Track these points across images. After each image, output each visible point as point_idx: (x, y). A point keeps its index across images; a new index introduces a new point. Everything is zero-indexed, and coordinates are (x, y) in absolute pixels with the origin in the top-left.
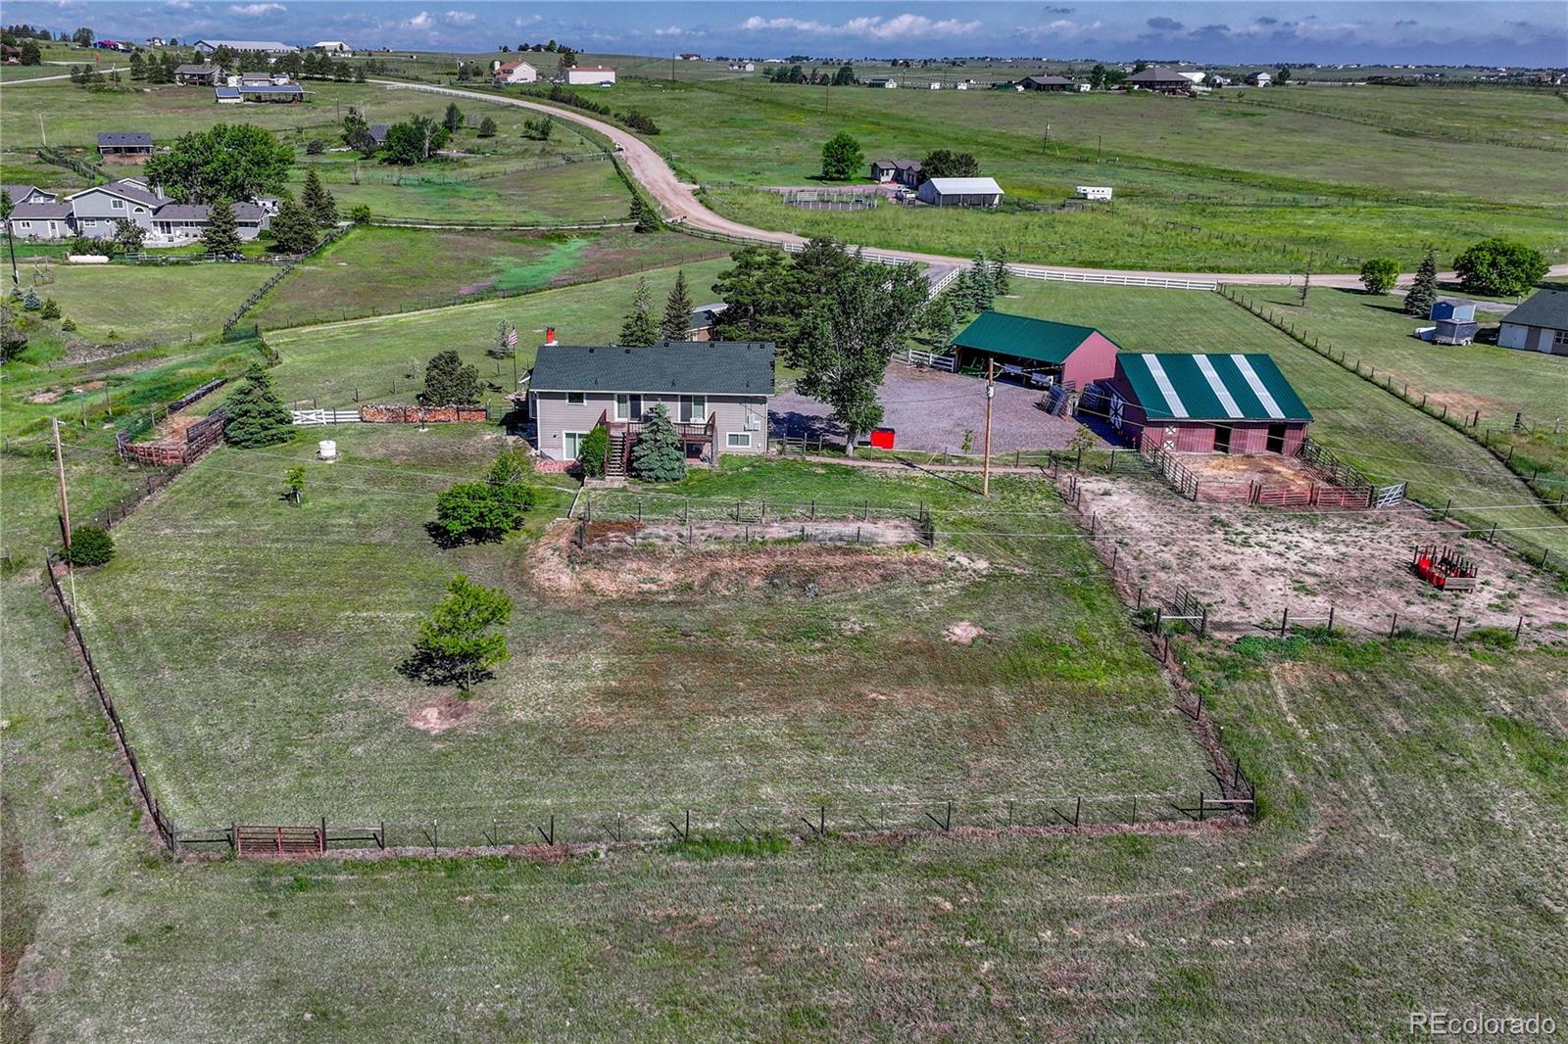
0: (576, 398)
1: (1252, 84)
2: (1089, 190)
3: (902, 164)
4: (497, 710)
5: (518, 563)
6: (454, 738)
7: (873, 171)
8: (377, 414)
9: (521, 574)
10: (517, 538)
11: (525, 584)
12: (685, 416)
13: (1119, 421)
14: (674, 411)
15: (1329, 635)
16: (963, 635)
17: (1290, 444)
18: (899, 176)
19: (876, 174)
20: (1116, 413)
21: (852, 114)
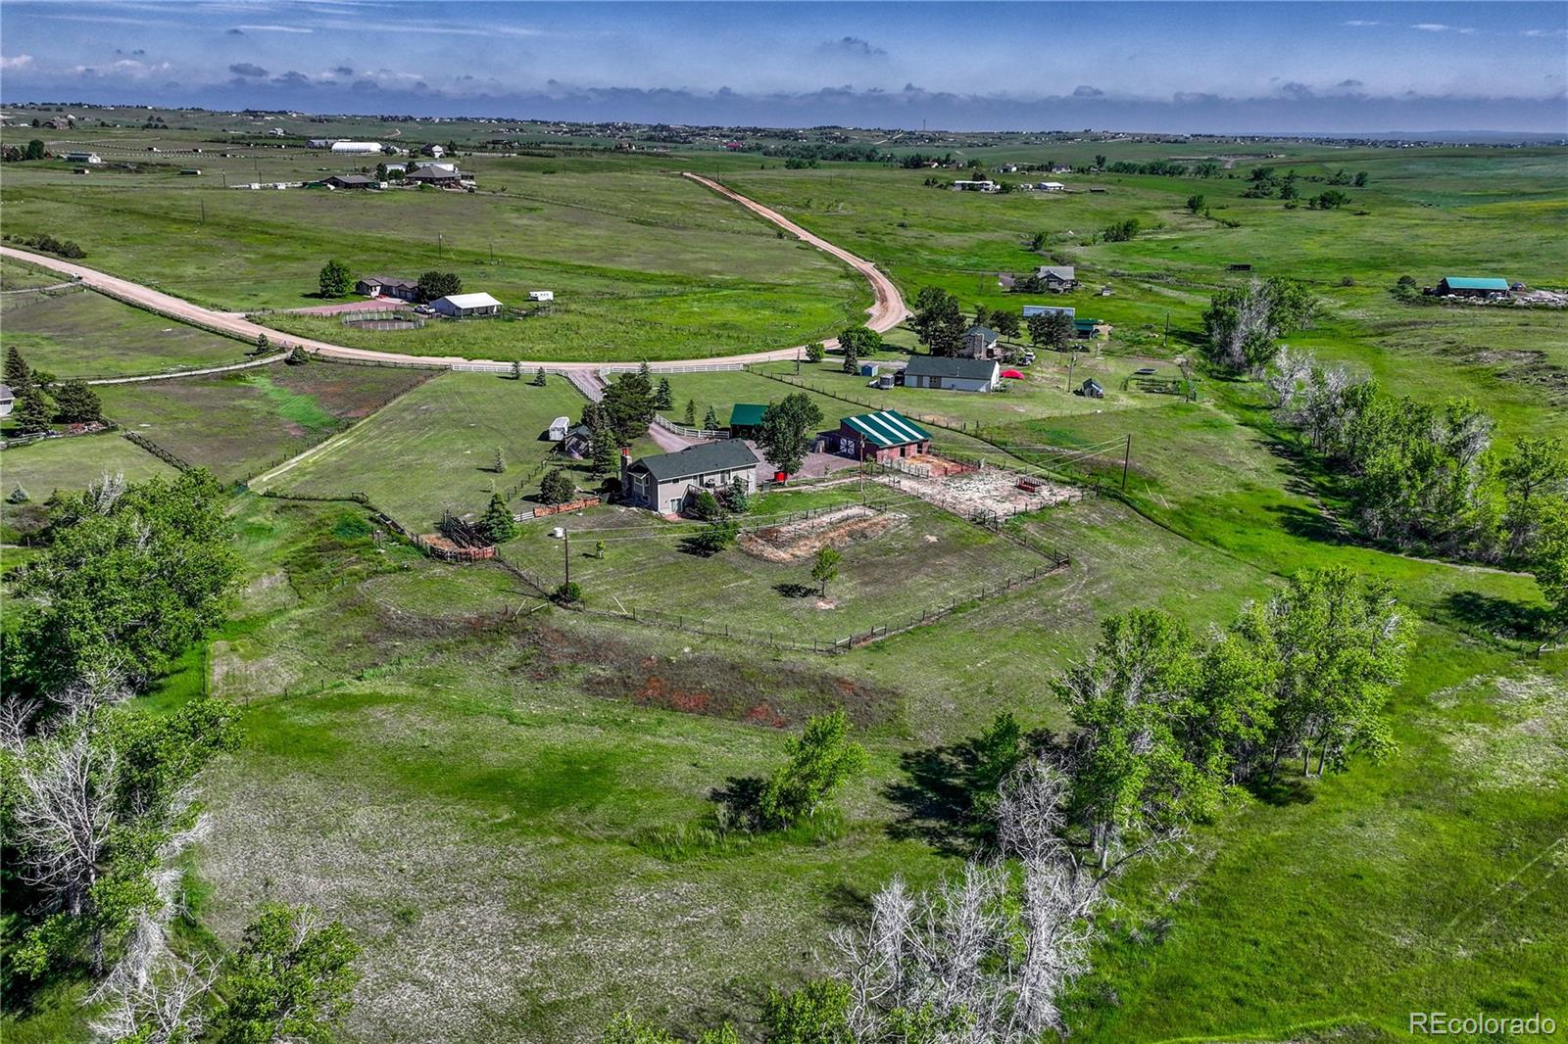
0: (676, 481)
1: (429, 155)
2: (539, 294)
3: (385, 281)
4: (839, 598)
5: (749, 555)
6: (842, 608)
7: (357, 287)
8: (542, 511)
9: (759, 558)
10: (729, 546)
11: (767, 560)
12: (723, 481)
13: (851, 451)
14: (717, 479)
15: (1025, 513)
16: (933, 539)
17: (925, 449)
18: (386, 291)
19: (362, 290)
20: (847, 447)
21: (227, 222)
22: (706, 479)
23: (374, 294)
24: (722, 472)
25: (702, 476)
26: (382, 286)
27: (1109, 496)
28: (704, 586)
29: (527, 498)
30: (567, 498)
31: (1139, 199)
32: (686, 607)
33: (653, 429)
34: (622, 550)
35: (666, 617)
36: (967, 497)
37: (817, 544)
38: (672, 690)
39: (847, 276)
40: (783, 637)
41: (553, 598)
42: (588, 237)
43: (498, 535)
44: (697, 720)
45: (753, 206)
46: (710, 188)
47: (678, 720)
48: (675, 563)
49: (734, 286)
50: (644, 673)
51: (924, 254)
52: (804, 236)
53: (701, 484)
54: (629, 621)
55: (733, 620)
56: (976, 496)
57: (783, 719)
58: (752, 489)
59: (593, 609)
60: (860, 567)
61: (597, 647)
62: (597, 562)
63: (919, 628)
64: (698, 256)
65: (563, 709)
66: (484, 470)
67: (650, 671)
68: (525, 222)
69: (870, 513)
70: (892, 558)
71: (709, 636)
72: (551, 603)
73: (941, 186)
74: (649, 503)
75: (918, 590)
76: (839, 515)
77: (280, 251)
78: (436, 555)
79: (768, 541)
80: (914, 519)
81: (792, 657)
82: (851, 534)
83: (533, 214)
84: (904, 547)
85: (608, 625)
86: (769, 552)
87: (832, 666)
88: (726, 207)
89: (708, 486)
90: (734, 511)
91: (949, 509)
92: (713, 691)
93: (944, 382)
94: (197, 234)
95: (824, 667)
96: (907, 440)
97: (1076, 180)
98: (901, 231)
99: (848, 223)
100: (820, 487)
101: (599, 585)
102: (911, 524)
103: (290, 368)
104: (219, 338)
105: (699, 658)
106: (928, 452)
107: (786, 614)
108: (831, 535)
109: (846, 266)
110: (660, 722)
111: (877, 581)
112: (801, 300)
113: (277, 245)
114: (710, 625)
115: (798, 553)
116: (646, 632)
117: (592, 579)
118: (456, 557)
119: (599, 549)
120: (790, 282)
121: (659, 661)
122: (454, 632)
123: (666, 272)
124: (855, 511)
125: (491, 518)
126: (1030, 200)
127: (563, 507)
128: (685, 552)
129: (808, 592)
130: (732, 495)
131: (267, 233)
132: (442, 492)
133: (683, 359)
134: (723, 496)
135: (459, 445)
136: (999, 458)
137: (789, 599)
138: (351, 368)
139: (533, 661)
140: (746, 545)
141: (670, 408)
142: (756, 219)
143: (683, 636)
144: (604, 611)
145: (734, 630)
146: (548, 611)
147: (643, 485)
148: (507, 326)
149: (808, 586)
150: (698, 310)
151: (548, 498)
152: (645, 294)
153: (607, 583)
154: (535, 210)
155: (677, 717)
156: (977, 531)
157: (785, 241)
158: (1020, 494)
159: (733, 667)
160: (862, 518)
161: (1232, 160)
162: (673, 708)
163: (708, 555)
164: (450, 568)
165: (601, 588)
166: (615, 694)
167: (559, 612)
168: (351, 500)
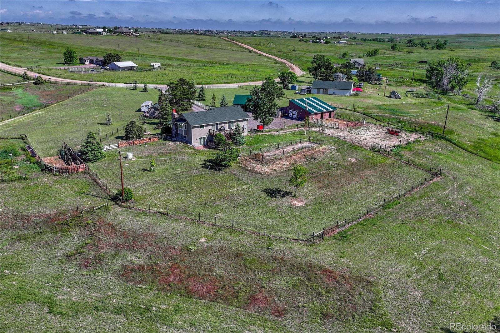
0: (202, 127)
2: (155, 64)
3: (92, 58)
4: (306, 198)
5: (246, 169)
6: (309, 205)
7: (80, 61)
8: (124, 144)
9: (252, 171)
10: (233, 164)
11: (257, 173)
12: (229, 128)
13: (295, 116)
14: (226, 126)
15: (400, 146)
16: (353, 160)
17: (332, 116)
18: (92, 62)
19: (82, 61)
20: (293, 114)
21: (39, 42)
22: (219, 126)
23: (86, 63)
24: (229, 123)
25: (217, 124)
26: (90, 60)
27: (439, 138)
28: (217, 190)
29: (118, 138)
30: (139, 137)
31: (373, 46)
32: (204, 205)
33: (194, 107)
34: (167, 166)
35: (189, 213)
36: (363, 138)
37: (287, 163)
38: (189, 277)
39: (277, 63)
40: (272, 228)
41: (114, 199)
42: (178, 50)
43: (91, 157)
44: (208, 307)
45: (240, 44)
46: (225, 39)
47: (193, 307)
48: (199, 175)
49: (234, 64)
50: (169, 261)
51: (304, 59)
52: (259, 52)
53: (217, 128)
54: (163, 217)
55: (236, 216)
56: (368, 137)
57: (281, 308)
58: (246, 133)
59: (140, 207)
60: (316, 177)
61: (137, 237)
62: (149, 174)
63: (366, 220)
64: (220, 56)
65: (99, 295)
66: (101, 124)
67: (174, 259)
68: (155, 45)
69: (314, 146)
70: (333, 171)
71: (219, 228)
72: (111, 203)
73: (305, 42)
74: (186, 139)
75: (355, 192)
76: (296, 147)
77: (56, 50)
78: (47, 169)
79: (257, 161)
80: (338, 149)
81: (282, 246)
82: (305, 157)
83: (158, 43)
84: (338, 165)
85: (148, 220)
86: (258, 168)
87: (313, 254)
88: (230, 44)
89: (221, 130)
90: (236, 144)
91: (356, 144)
92: (222, 278)
93: (330, 91)
94: (25, 45)
95: (307, 255)
96: (325, 110)
97: (350, 41)
98: (293, 52)
99: (275, 49)
100: (282, 133)
101: (148, 189)
102: (338, 151)
103: (35, 86)
104: (10, 75)
105: (212, 246)
106: (334, 117)
107: (273, 209)
108: (294, 157)
109: (276, 60)
110: (177, 309)
111: (328, 186)
112: (260, 68)
113: (55, 49)
114: (221, 219)
115: (276, 168)
116: (174, 225)
117: (144, 185)
118: (59, 171)
119: (152, 166)
120: (255, 63)
121: (181, 250)
122: (36, 225)
123: (207, 60)
124: (305, 144)
125: (87, 147)
126: (336, 46)
127: (136, 142)
128: (206, 167)
129: (286, 194)
130: (234, 135)
131: (53, 45)
132: (71, 134)
133: (212, 84)
134: (230, 136)
135: (94, 113)
136: (370, 120)
137: (273, 199)
138: (61, 86)
139: (85, 250)
140: (243, 164)
141: (204, 100)
142: (241, 48)
143: (201, 228)
144: (147, 208)
145: (238, 223)
146: (107, 209)
147: (183, 129)
148: (138, 73)
149: (285, 190)
150: (218, 70)
151: (129, 137)
152: (198, 66)
153: (154, 187)
154: (160, 42)
155: (191, 304)
156: (376, 155)
157: (252, 53)
158: (391, 136)
159: (237, 255)
160: (310, 149)
161: (399, 38)
162: (189, 294)
163: (220, 170)
164: (54, 178)
165: (149, 192)
166: (144, 281)
167: (115, 209)
168: (19, 138)
